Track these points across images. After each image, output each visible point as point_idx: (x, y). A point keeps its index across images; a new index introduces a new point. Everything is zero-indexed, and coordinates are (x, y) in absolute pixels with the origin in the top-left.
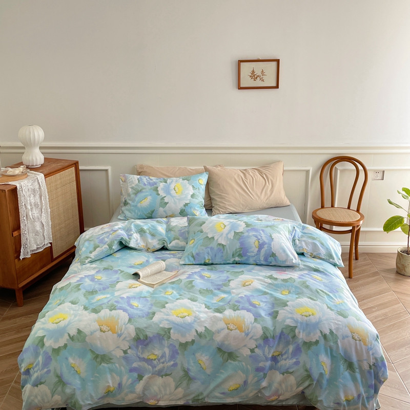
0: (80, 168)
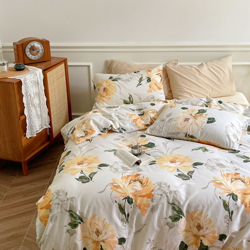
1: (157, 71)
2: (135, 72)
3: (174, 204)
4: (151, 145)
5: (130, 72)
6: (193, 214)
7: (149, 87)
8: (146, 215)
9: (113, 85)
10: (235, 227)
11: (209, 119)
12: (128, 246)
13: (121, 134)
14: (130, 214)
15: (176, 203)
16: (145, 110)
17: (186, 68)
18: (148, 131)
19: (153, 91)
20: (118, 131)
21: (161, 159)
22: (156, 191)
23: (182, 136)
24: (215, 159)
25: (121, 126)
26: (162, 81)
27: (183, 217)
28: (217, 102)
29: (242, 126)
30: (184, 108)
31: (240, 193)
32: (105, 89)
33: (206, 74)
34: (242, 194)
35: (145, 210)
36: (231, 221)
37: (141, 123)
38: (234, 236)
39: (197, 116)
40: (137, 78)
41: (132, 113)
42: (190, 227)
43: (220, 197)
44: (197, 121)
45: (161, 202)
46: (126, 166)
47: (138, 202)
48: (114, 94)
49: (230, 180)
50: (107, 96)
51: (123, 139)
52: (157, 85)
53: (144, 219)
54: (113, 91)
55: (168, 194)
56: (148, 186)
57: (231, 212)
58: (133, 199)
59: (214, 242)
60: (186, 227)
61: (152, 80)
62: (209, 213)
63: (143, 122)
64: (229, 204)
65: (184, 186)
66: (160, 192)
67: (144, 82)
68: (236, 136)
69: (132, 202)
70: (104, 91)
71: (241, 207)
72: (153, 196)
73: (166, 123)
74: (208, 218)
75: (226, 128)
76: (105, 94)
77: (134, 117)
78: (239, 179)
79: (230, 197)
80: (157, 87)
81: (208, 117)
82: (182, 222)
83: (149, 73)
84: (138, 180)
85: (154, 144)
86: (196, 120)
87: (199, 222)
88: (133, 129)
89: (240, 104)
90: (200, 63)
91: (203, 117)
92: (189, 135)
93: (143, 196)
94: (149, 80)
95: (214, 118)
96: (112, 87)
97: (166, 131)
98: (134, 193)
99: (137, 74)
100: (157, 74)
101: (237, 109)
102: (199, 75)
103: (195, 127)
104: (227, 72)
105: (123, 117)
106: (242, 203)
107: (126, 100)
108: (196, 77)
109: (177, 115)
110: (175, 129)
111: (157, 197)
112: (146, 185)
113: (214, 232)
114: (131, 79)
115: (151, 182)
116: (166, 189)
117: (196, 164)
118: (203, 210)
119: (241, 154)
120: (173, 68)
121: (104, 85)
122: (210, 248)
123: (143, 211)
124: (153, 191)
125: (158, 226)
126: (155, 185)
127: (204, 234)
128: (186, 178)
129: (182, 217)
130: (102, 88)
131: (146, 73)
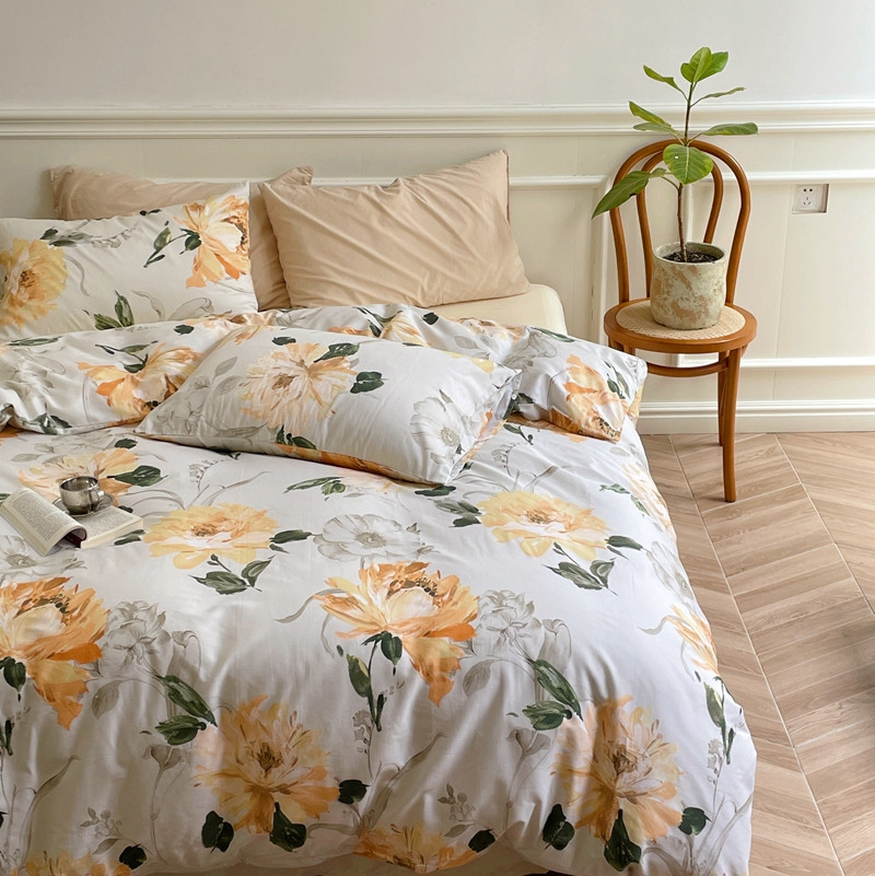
1: (224, 207)
2: (143, 213)
3: (176, 680)
4: (146, 476)
5: (123, 212)
6: (244, 713)
7: (192, 265)
8: (75, 723)
9: (54, 259)
10: (395, 751)
11: (361, 376)
12: (12, 838)
13: (47, 440)
14: (14, 721)
15: (184, 676)
16: (151, 351)
17: (335, 199)
18: (148, 426)
19: (209, 283)
20: (39, 429)
21: (167, 524)
22: (112, 634)
23: (266, 439)
24: (357, 517)
25: (52, 409)
26: (247, 246)
27: (209, 724)
28: (416, 318)
29: (483, 401)
30: (280, 341)
31: (411, 632)
32: (25, 276)
33: (407, 220)
34: (417, 633)
35: (71, 704)
36: (379, 730)
37: (129, 397)
38: (394, 786)
39: (321, 367)
40: (148, 231)
41: (105, 360)
42: (238, 761)
43: (339, 648)
44: (321, 383)
45: (130, 674)
46: (28, 552)
47: (45, 676)
48: (58, 294)
49: (385, 587)
50: (33, 303)
51: (51, 456)
52: (226, 260)
53: (67, 737)
54: (54, 284)
55: (156, 646)
56: (85, 619)
57: (376, 698)
58: (27, 669)
59: (325, 809)
60: (224, 760)
61: (203, 243)
62: (301, 708)
63: (138, 394)
64: (369, 670)
65: (218, 614)
66: (125, 639)
67: (174, 249)
68: (454, 435)
69: (22, 680)
70: (21, 284)
71: (411, 679)
72: (99, 652)
73: (211, 395)
74: (295, 724)
75: (416, 406)
76: (24, 296)
77: (105, 377)
78: (420, 583)
79: (375, 646)
80: (223, 268)
81: (359, 369)
82: (208, 744)
83: (194, 215)
84: (53, 599)
85: (158, 471)
86: (315, 382)
87: (267, 740)
88: (95, 420)
89: (503, 326)
90: (389, 181)
91: (342, 369)
92: (289, 435)
93: (63, 656)
94: (193, 241)
95: (380, 375)
96: (52, 268)
97: (210, 424)
98: (31, 646)
99: (152, 219)
100: (226, 220)
101: (485, 340)
102: (381, 222)
103: (311, 406)
104: (485, 211)
105: (63, 377)
106: (415, 666)
107: (105, 314)
108: (369, 228)
109: (251, 366)
110: (241, 414)
111: (113, 657)
112: (80, 614)
113: (319, 774)
114: (126, 237)
115: (97, 605)
116: (150, 626)
117: (284, 537)
118: (278, 695)
119: (454, 497)
120: (289, 196)
121: (25, 260)
122: (313, 833)
123: (65, 710)
124: (100, 635)
125: (121, 762)
126: (112, 616)
127: (287, 780)
128: (232, 587)
129: (204, 727)
130: (16, 272)
131: (182, 217)
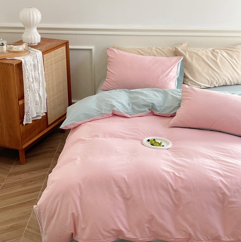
0: (70, 47)
